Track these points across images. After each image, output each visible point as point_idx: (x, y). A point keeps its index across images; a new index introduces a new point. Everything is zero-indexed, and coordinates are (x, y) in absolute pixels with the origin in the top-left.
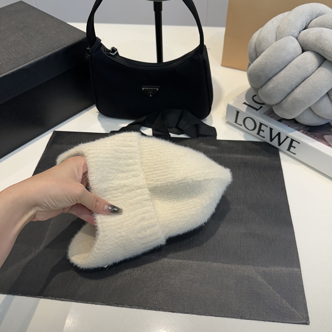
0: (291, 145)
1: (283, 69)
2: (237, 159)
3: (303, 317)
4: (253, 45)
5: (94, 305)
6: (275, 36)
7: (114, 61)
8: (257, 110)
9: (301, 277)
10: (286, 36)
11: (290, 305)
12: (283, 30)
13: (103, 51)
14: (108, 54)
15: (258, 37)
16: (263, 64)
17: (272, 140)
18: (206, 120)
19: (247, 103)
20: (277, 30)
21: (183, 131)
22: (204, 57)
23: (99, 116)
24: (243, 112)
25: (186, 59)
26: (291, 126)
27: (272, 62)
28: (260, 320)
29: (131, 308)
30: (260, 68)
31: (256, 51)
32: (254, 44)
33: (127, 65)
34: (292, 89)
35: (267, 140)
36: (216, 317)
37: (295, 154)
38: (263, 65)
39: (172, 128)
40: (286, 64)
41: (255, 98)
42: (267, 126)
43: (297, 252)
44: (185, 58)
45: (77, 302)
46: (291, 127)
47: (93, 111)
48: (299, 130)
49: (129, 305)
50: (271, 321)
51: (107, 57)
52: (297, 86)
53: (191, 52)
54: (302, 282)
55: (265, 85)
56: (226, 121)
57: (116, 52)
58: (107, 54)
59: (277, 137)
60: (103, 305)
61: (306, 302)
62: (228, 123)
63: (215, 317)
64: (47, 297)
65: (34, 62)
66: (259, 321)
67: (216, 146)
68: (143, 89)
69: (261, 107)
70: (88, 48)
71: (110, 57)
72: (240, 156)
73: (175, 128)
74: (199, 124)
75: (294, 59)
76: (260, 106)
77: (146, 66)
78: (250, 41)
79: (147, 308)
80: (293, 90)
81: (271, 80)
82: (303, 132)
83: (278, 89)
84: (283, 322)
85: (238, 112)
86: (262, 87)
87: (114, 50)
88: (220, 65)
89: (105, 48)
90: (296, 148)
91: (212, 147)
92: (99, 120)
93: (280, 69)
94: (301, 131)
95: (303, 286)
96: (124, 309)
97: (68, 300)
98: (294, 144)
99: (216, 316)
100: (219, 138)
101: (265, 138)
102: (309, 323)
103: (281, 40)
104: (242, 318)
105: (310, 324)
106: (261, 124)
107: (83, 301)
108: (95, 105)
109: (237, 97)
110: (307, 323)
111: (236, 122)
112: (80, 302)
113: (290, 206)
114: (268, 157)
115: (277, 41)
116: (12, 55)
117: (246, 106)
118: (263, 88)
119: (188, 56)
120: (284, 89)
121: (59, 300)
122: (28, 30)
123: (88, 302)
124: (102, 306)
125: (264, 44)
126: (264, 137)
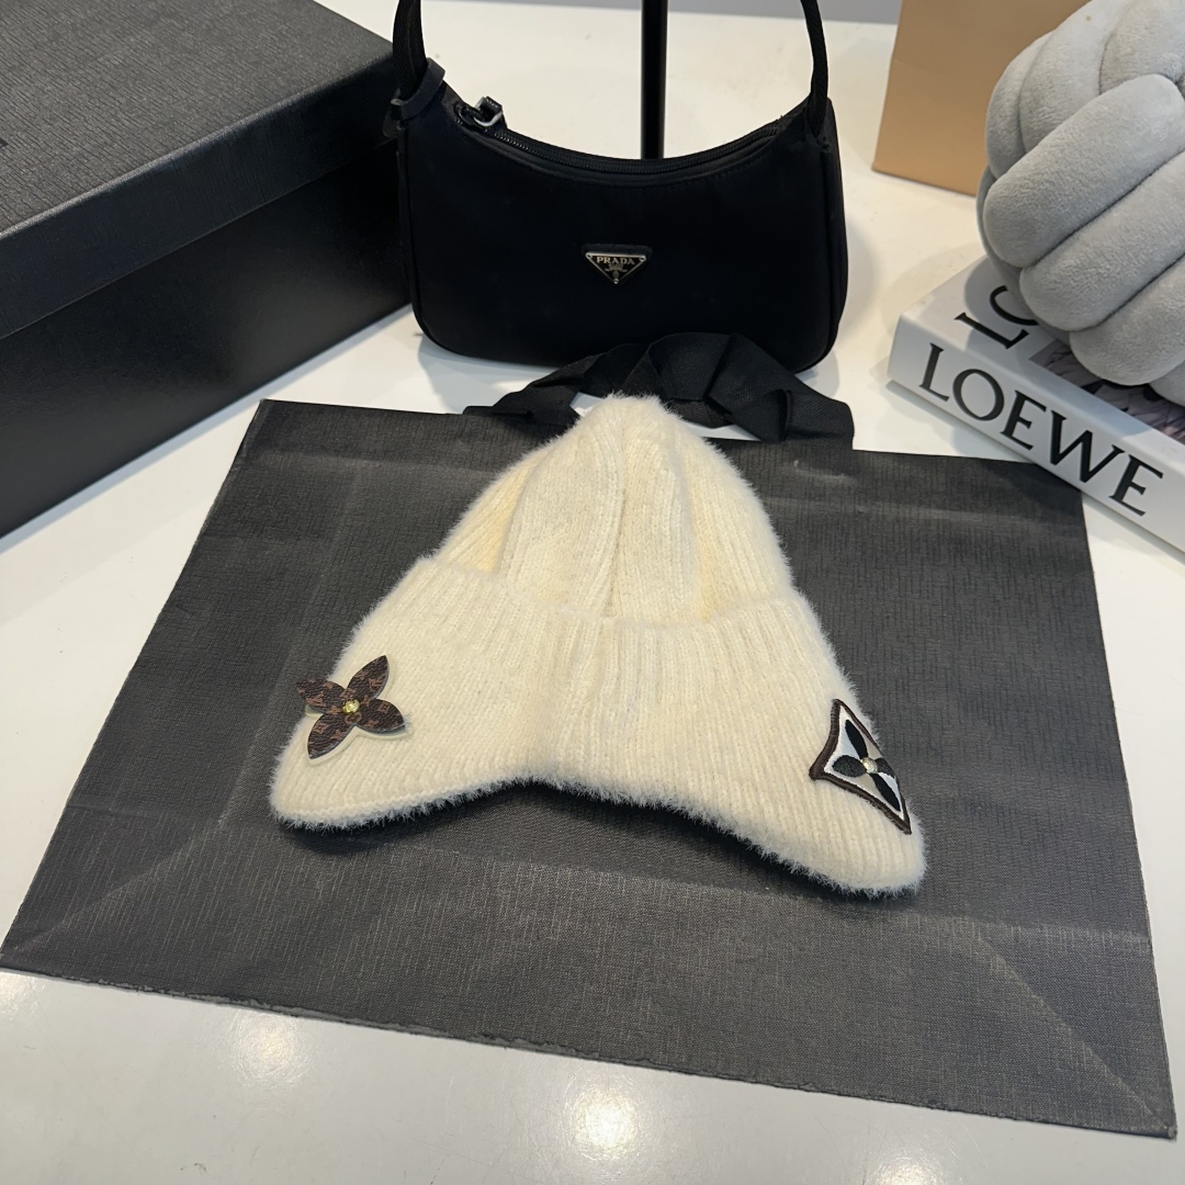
0: (1127, 482)
1: (1121, 198)
2: (927, 523)
3: (1154, 1112)
4: (1007, 104)
5: (406, 1036)
6: (1098, 73)
7: (489, 150)
8: (1008, 344)
9: (1152, 967)
10: (1142, 74)
11: (1109, 1066)
12: (1129, 50)
13: (450, 111)
14: (470, 123)
15: (1030, 72)
16: (1046, 176)
17: (1057, 457)
18: (814, 376)
19: (969, 315)
20: (1106, 49)
21: (731, 413)
22: (827, 142)
23: (422, 349)
24: (954, 350)
25: (756, 149)
26: (1131, 410)
27: (1082, 174)
28: (997, 1116)
29: (537, 1051)
30: (1034, 195)
31: (1019, 125)
32: (1013, 98)
33: (534, 166)
34: (1149, 277)
35: (1042, 456)
36: (841, 1098)
37: (1141, 513)
38: (1047, 181)
39: (689, 401)
40: (1133, 182)
41: (998, 298)
42: (1044, 408)
43: (1139, 874)
44: (754, 145)
45: (348, 1023)
46: (1133, 415)
47: (404, 330)
48: (1161, 427)
49: (530, 1042)
50: (1039, 1122)
51: (464, 135)
52: (1169, 267)
53: (776, 122)
54: (1154, 984)
55: (1047, 258)
56: (889, 380)
57: (496, 118)
58: (465, 125)
59: (1079, 447)
60: (438, 1036)
61: (1165, 1056)
62: (895, 386)
63: (836, 1097)
64: (242, 1000)
65: (197, 149)
66: (996, 1119)
67: (848, 473)
68: (590, 255)
69: (1023, 334)
70: (394, 102)
71: (474, 134)
72: (937, 514)
73: (699, 401)
74: (789, 392)
75: (1165, 163)
76: (1016, 329)
77: (605, 172)
78: (996, 87)
79: (597, 1055)
80: (1154, 279)
81: (1071, 238)
82: (1174, 436)
83: (1098, 274)
84: (1080, 1126)
85: (936, 351)
86: (1035, 262)
87: (489, 108)
88: (868, 169)
89: (457, 103)
90: (1146, 492)
91: (836, 477)
92: (424, 364)
93: (1111, 200)
94: (1170, 429)
95: (1157, 1001)
96: (511, 1052)
97: (318, 1013)
98: (1141, 476)
99: (839, 1094)
100: (859, 443)
101: (1032, 450)
102: (1175, 1133)
103: (1122, 87)
104: (931, 1104)
105: (1179, 1136)
106: (1021, 399)
107: (368, 1019)
108: (410, 307)
109: (935, 292)
110: (1166, 1133)
111: (926, 385)
112: (358, 1024)
113: (1116, 705)
114: (1042, 519)
115: (1104, 95)
116: (118, 120)
117: (969, 328)
118: (1041, 266)
119: (765, 139)
120: (1118, 274)
121: (286, 1014)
122: (173, 25)
123: (388, 1022)
124: (435, 1040)
125: (1055, 103)
126: (1029, 447)
